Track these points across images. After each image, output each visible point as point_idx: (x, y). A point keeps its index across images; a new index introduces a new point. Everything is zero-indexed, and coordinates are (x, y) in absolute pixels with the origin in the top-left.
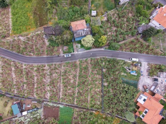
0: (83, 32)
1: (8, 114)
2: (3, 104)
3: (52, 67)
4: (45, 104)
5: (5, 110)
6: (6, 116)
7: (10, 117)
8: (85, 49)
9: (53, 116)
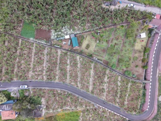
0: (5, 108)
1: (87, 37)
2: (91, 47)
3: (41, 77)
4: (49, 43)
5: (89, 41)
6: (89, 36)
7: (84, 35)
8: (8, 91)
9: (42, 31)
